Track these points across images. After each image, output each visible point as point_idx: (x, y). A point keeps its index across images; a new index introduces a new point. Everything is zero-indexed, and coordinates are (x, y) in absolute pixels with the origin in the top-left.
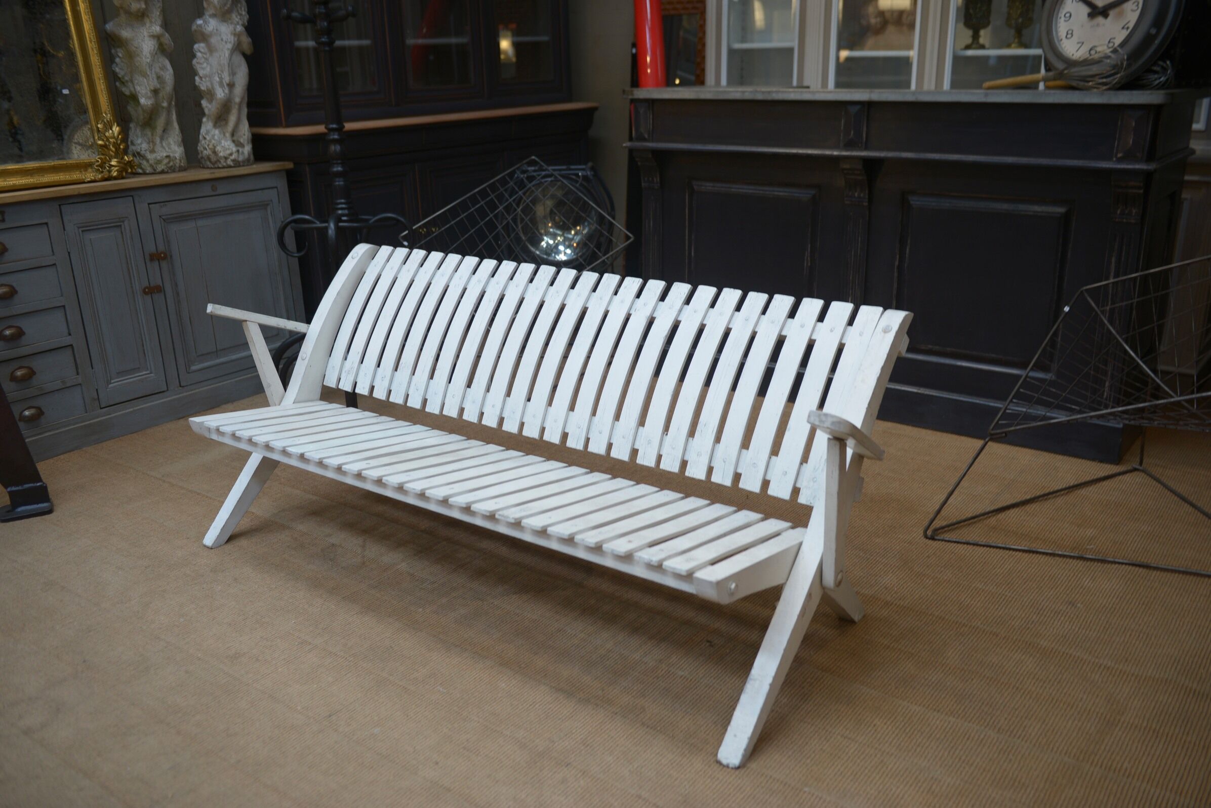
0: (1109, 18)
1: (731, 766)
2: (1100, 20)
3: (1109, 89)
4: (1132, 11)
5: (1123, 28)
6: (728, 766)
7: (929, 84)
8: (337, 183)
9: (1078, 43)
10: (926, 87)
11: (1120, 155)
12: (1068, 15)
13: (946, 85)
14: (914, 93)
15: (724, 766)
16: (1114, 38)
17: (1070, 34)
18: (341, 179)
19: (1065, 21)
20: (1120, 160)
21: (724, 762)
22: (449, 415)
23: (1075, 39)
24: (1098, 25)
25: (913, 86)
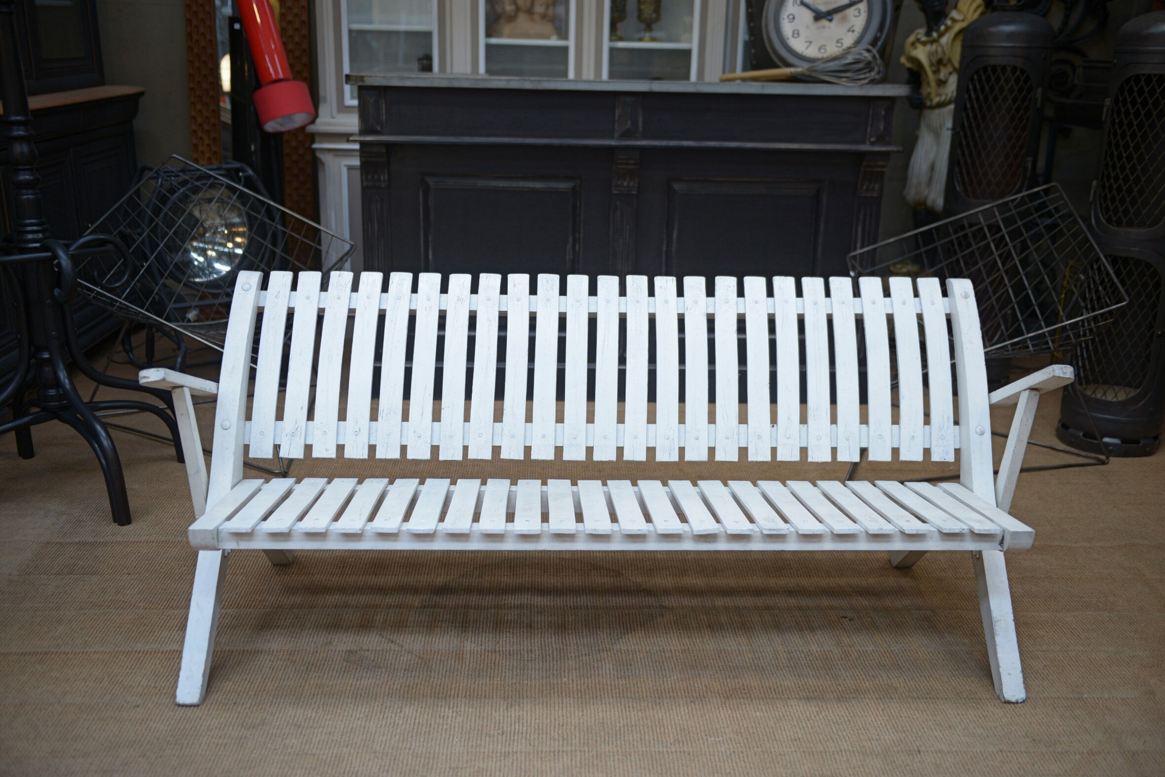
0: (834, 22)
1: (1020, 701)
2: (824, 22)
3: (869, 83)
4: (855, 16)
5: (849, 31)
6: (1017, 703)
7: (588, 73)
8: (25, 197)
9: (806, 42)
10: (585, 76)
11: (873, 139)
12: (791, 17)
13: (605, 75)
14: (695, 84)
15: (1013, 703)
16: (841, 39)
17: (796, 34)
18: (30, 191)
19: (790, 22)
20: (872, 144)
21: (1013, 700)
22: (479, 458)
23: (803, 37)
24: (824, 27)
25: (571, 75)
